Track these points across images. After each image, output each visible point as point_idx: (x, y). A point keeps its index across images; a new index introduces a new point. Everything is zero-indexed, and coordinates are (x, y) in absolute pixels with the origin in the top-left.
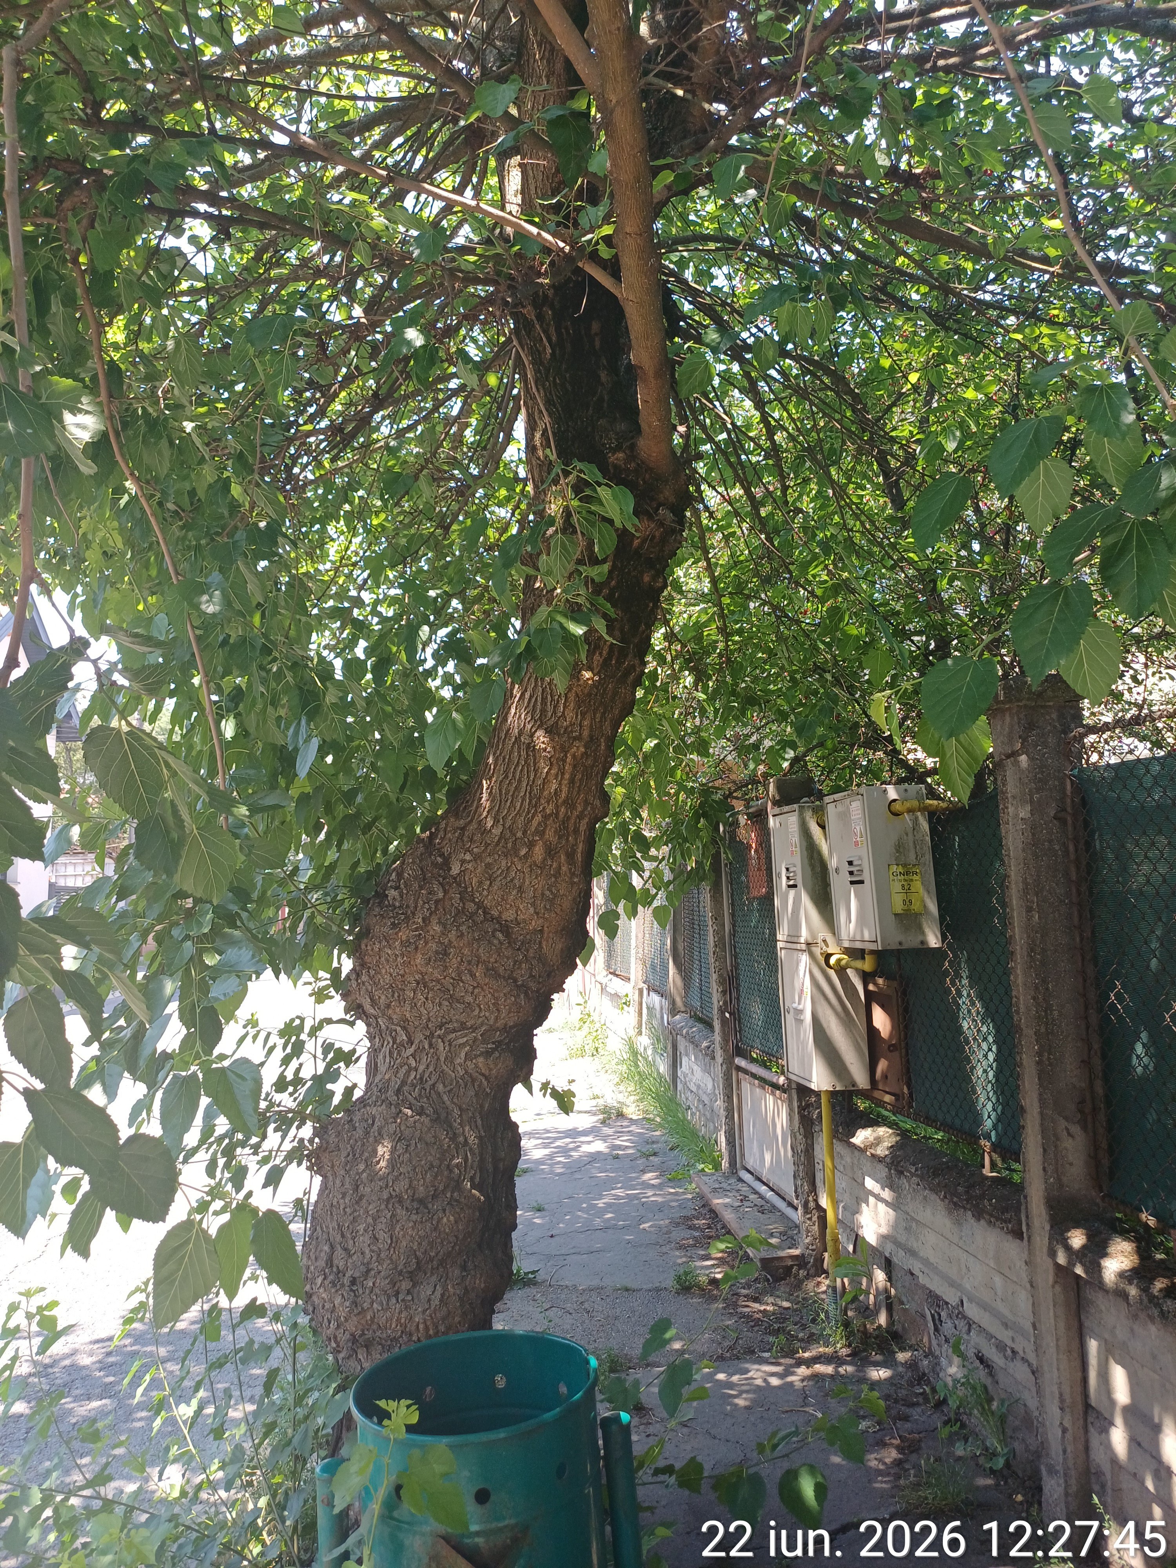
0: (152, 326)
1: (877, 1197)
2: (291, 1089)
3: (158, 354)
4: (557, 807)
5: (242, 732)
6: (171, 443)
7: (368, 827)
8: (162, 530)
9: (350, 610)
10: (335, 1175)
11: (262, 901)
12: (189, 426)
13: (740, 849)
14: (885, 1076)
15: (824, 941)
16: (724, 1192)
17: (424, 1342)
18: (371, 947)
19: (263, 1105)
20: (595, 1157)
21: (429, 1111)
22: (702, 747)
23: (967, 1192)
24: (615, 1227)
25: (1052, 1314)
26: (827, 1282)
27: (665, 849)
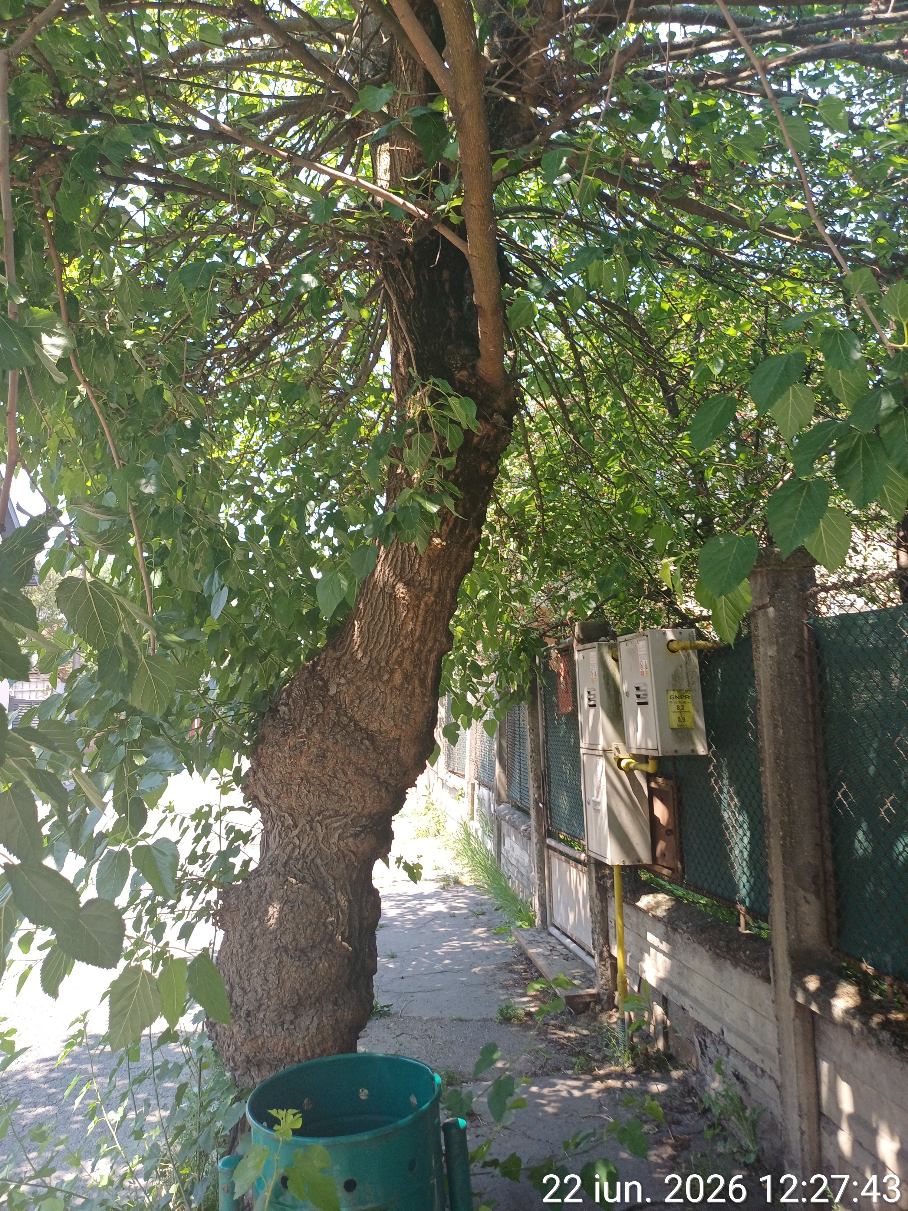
0: (100, 266)
1: (657, 949)
2: (200, 862)
3: (105, 288)
4: (413, 643)
5: (167, 581)
6: (116, 357)
7: (265, 657)
8: (108, 425)
9: (252, 487)
10: (235, 929)
11: (181, 714)
12: (129, 344)
13: (552, 676)
14: (663, 855)
15: (617, 749)
16: (538, 944)
17: (304, 1063)
18: (266, 751)
19: (179, 874)
20: (437, 915)
21: (310, 880)
22: (523, 597)
23: (727, 946)
24: (451, 971)
25: (793, 1042)
26: (617, 1015)
27: (494, 676)
